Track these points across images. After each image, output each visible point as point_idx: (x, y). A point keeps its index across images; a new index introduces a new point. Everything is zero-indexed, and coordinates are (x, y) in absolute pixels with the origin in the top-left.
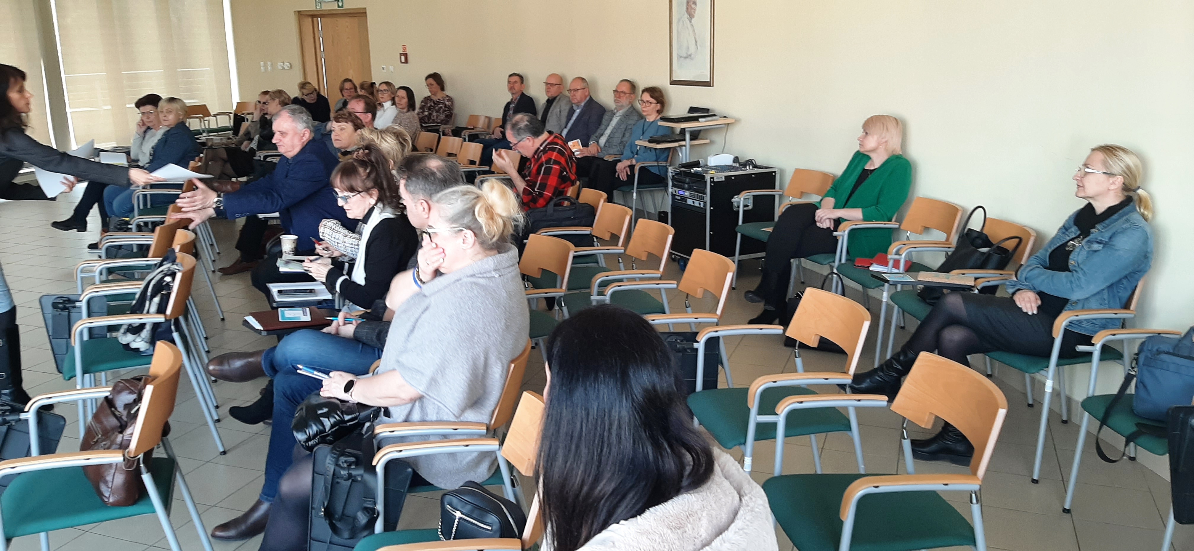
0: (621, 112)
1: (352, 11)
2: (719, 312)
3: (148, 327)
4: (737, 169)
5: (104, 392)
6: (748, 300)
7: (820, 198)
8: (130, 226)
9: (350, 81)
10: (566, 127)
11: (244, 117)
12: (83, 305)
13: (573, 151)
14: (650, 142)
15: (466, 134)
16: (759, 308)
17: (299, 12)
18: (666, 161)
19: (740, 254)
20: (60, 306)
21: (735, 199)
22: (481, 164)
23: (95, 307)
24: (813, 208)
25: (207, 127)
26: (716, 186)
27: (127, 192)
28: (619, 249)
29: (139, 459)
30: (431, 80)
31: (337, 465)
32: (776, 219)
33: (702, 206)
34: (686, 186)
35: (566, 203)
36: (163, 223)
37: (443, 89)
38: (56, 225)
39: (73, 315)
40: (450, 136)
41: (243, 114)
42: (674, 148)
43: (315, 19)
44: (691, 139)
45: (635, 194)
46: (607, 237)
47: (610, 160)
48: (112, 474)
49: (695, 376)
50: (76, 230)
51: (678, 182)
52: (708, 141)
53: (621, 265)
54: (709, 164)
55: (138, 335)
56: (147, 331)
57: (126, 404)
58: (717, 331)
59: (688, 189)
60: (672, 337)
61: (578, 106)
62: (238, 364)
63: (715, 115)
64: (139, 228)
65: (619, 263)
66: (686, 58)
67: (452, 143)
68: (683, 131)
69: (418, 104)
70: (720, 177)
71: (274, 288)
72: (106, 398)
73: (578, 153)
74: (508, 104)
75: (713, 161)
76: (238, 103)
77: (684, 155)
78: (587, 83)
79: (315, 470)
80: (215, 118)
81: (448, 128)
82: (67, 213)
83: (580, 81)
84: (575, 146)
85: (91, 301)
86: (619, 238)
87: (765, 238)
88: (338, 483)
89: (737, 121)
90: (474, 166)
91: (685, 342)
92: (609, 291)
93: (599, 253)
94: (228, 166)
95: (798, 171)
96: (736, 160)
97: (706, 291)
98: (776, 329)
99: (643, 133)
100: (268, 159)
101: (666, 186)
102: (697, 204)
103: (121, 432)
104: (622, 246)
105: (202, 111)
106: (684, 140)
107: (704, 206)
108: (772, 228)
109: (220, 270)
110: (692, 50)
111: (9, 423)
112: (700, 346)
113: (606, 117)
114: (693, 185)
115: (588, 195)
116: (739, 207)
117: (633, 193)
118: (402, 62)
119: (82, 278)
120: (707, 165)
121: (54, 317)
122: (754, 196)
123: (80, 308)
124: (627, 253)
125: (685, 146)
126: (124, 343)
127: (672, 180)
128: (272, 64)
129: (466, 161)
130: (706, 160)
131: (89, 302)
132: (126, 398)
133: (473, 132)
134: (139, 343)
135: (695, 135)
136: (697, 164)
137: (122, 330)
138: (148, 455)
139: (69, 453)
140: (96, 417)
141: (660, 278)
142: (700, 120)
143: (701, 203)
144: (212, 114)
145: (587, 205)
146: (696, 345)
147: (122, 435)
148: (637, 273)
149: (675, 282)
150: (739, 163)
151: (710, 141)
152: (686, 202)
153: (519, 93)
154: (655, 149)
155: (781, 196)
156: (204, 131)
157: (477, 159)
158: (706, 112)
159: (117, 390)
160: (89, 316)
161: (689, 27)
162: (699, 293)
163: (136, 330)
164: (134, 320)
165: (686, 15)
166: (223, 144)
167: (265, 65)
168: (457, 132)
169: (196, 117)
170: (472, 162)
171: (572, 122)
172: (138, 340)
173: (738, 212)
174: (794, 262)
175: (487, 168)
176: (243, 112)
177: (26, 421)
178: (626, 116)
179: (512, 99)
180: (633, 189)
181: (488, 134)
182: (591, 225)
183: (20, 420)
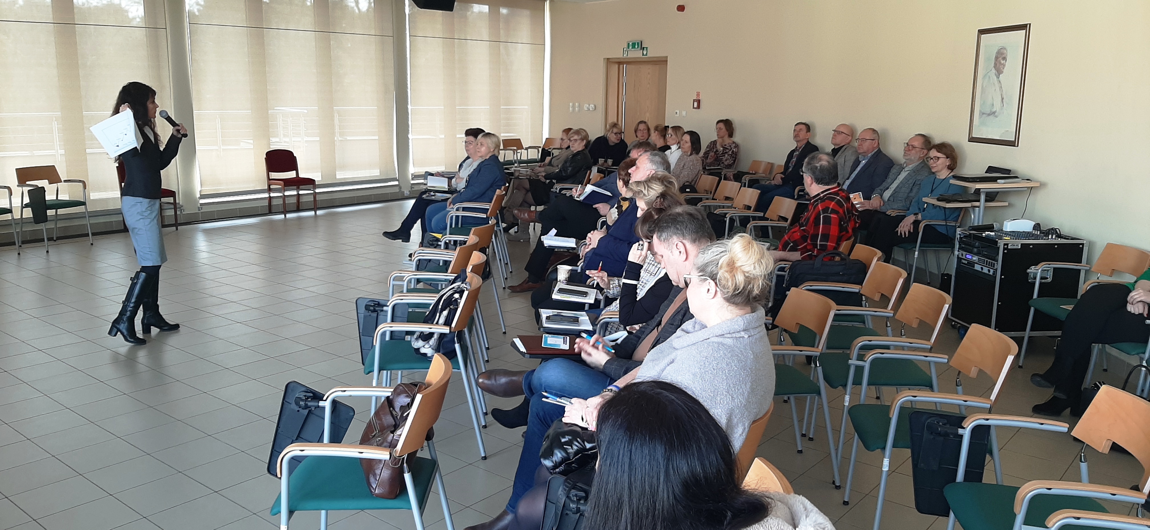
0: (910, 166)
1: (655, 59)
2: (993, 397)
3: (436, 336)
4: (1037, 237)
5: (387, 392)
6: (1034, 383)
7: (1135, 278)
8: (439, 243)
9: (645, 122)
10: (848, 179)
11: (550, 152)
12: (389, 309)
13: (854, 203)
14: (938, 200)
15: (746, 179)
16: (1046, 394)
17: (608, 59)
18: (956, 221)
19: (1032, 330)
20: (372, 308)
21: (1032, 270)
22: (756, 210)
23: (398, 313)
24: (1125, 290)
25: (519, 158)
26: (1009, 253)
27: (443, 212)
28: (888, 312)
29: (403, 458)
30: (721, 125)
31: (568, 497)
32: (1079, 297)
33: (991, 273)
34: (975, 250)
35: (837, 258)
36: (465, 243)
37: (731, 135)
38: (387, 234)
39: (381, 318)
40: (732, 181)
41: (550, 149)
42: (966, 208)
43: (621, 66)
44: (986, 201)
45: (916, 253)
46: (877, 298)
47: (893, 214)
48: (381, 468)
49: (957, 465)
50: (401, 240)
51: (967, 244)
52: (1006, 204)
53: (889, 329)
54: (1004, 230)
55: (427, 342)
56: (435, 339)
57: (402, 406)
58: (987, 420)
59: (976, 254)
60: (932, 419)
61: (864, 156)
62: (503, 380)
63: (1016, 177)
64: (447, 246)
65: (887, 326)
66: (989, 115)
67: (730, 187)
68: (978, 191)
69: (704, 148)
70: (1017, 244)
71: (545, 313)
72: (388, 397)
73: (859, 206)
74: (793, 152)
75: (1009, 226)
76: (547, 139)
77: (977, 218)
78: (878, 134)
79: (548, 498)
80: (526, 151)
81: (730, 173)
82: (396, 226)
83: (871, 131)
84: (857, 199)
85: (396, 306)
86: (890, 300)
87: (1063, 317)
88: (567, 514)
89: (1043, 185)
90: (749, 211)
91: (948, 426)
92: (871, 356)
93: (867, 315)
94: (530, 195)
95: (1110, 247)
96: (1037, 227)
97: (980, 371)
98: (1062, 427)
99: (932, 191)
100: (563, 192)
101: (953, 247)
102: (985, 270)
103: (393, 432)
104: (891, 310)
105: (515, 144)
106: (979, 201)
107: (994, 274)
108: (1072, 306)
109: (510, 288)
110: (997, 107)
111: (310, 408)
112: (966, 433)
113: (894, 171)
114: (983, 249)
115: (861, 251)
116: (1035, 278)
117: (915, 251)
118: (694, 108)
119: (393, 285)
120: (1002, 230)
121: (365, 317)
122: (1055, 269)
123: (387, 311)
124: (896, 317)
125: (978, 207)
126: (416, 347)
127: (959, 242)
128: (579, 105)
129: (741, 206)
130: (1002, 225)
131: (394, 308)
132: (403, 400)
133: (754, 177)
134: (427, 349)
135: (991, 197)
136: (990, 228)
137: (415, 336)
138: (412, 456)
139: (351, 445)
140: (377, 413)
141: (931, 350)
142: (999, 181)
143: (991, 270)
144: (524, 147)
145: (857, 262)
146: (960, 431)
147: (392, 435)
148: (904, 341)
149: (947, 357)
150: (1040, 230)
151: (1009, 204)
152: (974, 267)
153: (805, 142)
154: (945, 208)
155: (1087, 272)
156: (515, 162)
157: (753, 205)
158: (1006, 174)
159: (397, 392)
160: (393, 320)
161: (996, 83)
162: (973, 373)
163: (426, 337)
164: (425, 328)
165: (994, 71)
166: (527, 175)
167: (574, 107)
168: (738, 177)
169: (511, 150)
170: (749, 208)
171: (856, 172)
172: (427, 346)
173: (1034, 284)
174: (1096, 348)
175: (761, 214)
176: (550, 147)
177: (324, 408)
178: (915, 171)
179: (797, 147)
180: (916, 247)
181: (768, 180)
182: (860, 283)
183: (318, 407)
